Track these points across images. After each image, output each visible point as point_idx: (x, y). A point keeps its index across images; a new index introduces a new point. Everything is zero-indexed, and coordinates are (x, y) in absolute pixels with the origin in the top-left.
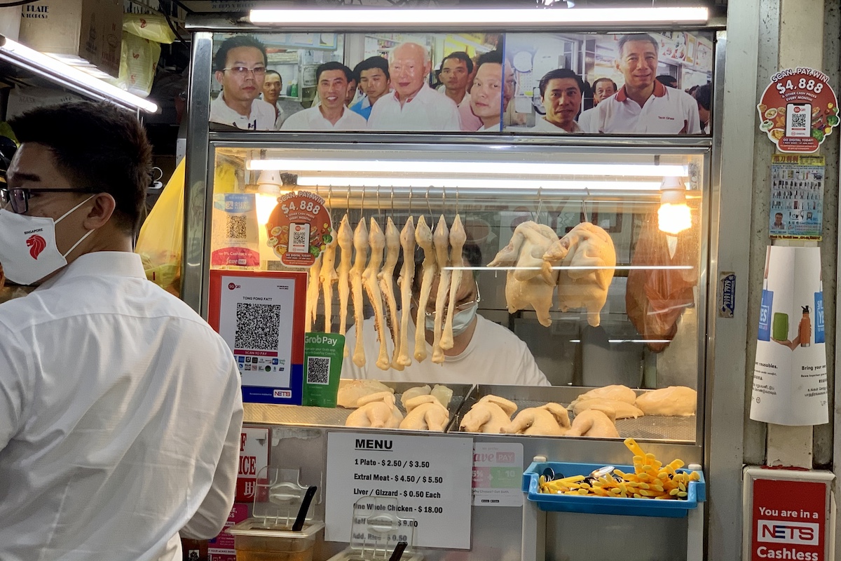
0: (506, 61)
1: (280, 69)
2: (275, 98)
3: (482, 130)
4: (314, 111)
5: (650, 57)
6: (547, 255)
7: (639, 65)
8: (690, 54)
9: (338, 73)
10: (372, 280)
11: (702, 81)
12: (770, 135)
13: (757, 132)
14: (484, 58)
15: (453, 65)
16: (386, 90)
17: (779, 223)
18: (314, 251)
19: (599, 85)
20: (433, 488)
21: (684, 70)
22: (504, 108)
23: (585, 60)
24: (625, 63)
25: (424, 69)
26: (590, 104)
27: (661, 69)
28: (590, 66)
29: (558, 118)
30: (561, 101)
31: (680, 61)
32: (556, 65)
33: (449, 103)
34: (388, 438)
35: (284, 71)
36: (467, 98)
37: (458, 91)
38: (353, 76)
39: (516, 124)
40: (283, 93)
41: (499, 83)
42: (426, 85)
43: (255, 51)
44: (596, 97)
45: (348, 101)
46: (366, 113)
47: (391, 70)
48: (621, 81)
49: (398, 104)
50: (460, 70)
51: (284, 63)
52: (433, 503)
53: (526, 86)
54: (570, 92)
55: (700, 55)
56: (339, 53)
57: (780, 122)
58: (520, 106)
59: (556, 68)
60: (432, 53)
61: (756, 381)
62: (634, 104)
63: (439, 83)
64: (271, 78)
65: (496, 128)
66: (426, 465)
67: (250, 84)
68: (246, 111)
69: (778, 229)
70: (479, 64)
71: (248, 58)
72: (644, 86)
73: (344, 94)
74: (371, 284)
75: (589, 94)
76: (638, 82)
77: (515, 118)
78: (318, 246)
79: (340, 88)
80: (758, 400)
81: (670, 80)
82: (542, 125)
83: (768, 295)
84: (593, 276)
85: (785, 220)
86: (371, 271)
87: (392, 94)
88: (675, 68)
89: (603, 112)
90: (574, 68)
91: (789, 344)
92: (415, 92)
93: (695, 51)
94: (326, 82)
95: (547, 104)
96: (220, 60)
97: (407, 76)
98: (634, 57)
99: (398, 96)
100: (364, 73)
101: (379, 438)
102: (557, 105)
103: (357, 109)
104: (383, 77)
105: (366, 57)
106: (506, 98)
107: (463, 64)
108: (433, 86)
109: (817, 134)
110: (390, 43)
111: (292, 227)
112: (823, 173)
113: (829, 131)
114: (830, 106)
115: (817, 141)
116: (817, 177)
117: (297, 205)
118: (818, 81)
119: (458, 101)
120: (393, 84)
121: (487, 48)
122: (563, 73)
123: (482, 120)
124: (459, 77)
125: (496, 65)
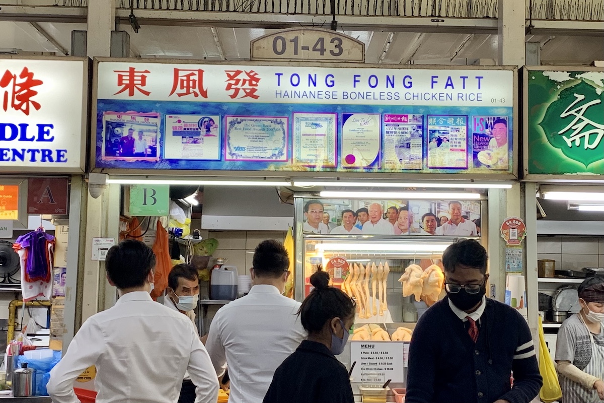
0: (410, 210)
1: (329, 212)
2: (327, 222)
3: (402, 234)
4: (342, 227)
5: (459, 209)
6: (422, 276)
7: (456, 212)
8: (473, 208)
9: (350, 213)
11: (477, 217)
12: (505, 239)
13: (501, 237)
14: (402, 209)
15: (391, 211)
16: (367, 220)
17: (509, 268)
18: (344, 277)
19: (442, 218)
20: (389, 361)
21: (471, 214)
22: (410, 226)
23: (437, 210)
24: (451, 211)
25: (381, 212)
26: (439, 225)
27: (463, 213)
28: (439, 212)
29: (428, 230)
30: (429, 224)
31: (469, 210)
32: (428, 212)
33: (391, 224)
34: (373, 344)
35: (330, 213)
36: (397, 222)
37: (393, 221)
38: (356, 215)
39: (414, 232)
40: (330, 221)
41: (407, 217)
42: (382, 218)
43: (319, 205)
44: (441, 223)
45: (354, 224)
46: (361, 228)
47: (369, 213)
48: (449, 217)
49: (372, 225)
50: (394, 213)
51: (330, 210)
52: (390, 366)
53: (417, 219)
54: (432, 221)
55: (476, 209)
56: (350, 206)
57: (507, 234)
58: (415, 225)
59: (427, 212)
60: (384, 206)
62: (454, 225)
63: (387, 217)
64: (325, 215)
65: (407, 233)
66: (387, 353)
67: (318, 217)
68: (317, 227)
69: (509, 270)
70: (400, 211)
71: (317, 208)
72: (458, 219)
73: (352, 222)
75: (439, 220)
76: (455, 218)
77: (413, 230)
78: (345, 275)
79: (351, 219)
81: (466, 217)
82: (423, 232)
83: (509, 293)
84: (437, 284)
85: (511, 266)
87: (370, 221)
88: (467, 213)
89: (444, 228)
90: (433, 213)
92: (378, 221)
93: (474, 207)
94: (346, 217)
95: (424, 225)
96: (306, 209)
97: (375, 215)
98: (454, 209)
99: (372, 221)
100: (359, 214)
101: (370, 344)
102: (428, 225)
103: (357, 226)
104: (366, 215)
105: (360, 208)
106: (410, 223)
107: (395, 211)
108: (384, 218)
109: (520, 238)
110: (369, 203)
111: (335, 268)
112: (521, 251)
113: (523, 238)
114: (523, 229)
115: (519, 241)
116: (520, 252)
117: (337, 261)
118: (519, 221)
119: (393, 224)
120: (370, 217)
121: (403, 206)
122: (430, 214)
123: (402, 231)
124: (394, 215)
125: (406, 211)
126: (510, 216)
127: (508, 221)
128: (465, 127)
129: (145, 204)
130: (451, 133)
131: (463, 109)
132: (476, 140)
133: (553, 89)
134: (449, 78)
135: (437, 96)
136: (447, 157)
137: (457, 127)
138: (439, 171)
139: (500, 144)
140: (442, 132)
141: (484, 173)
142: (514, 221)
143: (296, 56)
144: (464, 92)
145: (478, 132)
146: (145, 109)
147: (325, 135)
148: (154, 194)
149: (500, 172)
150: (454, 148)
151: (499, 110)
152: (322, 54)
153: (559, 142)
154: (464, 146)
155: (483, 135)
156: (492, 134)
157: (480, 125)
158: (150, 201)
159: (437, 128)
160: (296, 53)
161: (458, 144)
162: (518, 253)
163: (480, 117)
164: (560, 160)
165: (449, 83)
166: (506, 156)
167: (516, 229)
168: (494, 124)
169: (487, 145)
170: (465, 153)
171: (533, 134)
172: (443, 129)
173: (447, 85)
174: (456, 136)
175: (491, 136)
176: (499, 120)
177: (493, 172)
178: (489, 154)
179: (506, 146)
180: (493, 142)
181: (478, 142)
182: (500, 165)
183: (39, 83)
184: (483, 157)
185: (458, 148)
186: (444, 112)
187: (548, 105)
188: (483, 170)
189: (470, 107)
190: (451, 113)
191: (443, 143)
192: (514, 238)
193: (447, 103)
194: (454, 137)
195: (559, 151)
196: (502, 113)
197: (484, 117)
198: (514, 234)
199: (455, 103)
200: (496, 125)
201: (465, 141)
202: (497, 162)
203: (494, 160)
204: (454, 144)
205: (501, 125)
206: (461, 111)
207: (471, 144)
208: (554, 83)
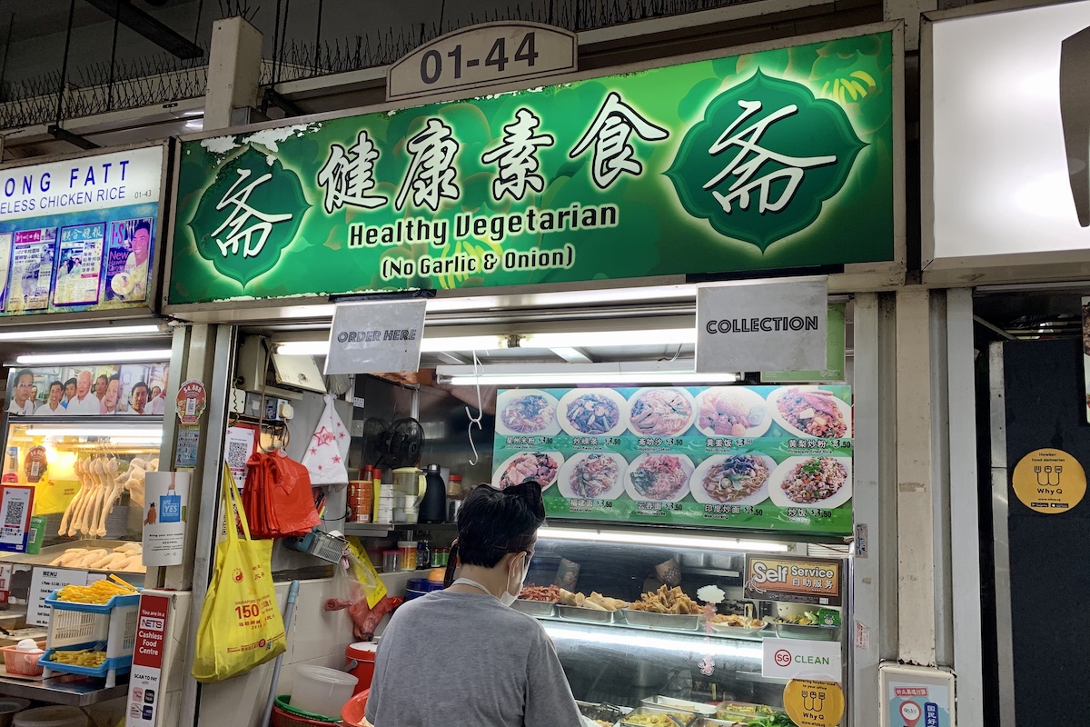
0: (121, 379)
2: (34, 399)
3: (107, 414)
4: (48, 405)
9: (59, 386)
12: (179, 414)
14: (114, 377)
15: (101, 381)
16: (75, 395)
17: (179, 460)
18: (40, 475)
19: (154, 390)
22: (117, 403)
23: (150, 377)
24: (165, 377)
25: (90, 383)
26: (150, 399)
29: (137, 407)
32: (139, 381)
33: (97, 400)
34: (56, 570)
36: (104, 398)
37: (101, 394)
38: (63, 388)
40: (37, 397)
41: (117, 390)
42: (90, 392)
43: (28, 376)
44: (152, 396)
45: (60, 400)
46: (66, 406)
47: (78, 385)
48: (162, 387)
49: (78, 401)
50: (103, 383)
54: (143, 394)
57: (183, 408)
63: (95, 391)
64: (34, 389)
65: (113, 413)
67: (26, 393)
68: (23, 406)
69: (179, 463)
70: (111, 380)
71: (26, 380)
73: (59, 398)
75: (150, 392)
78: (41, 472)
79: (58, 394)
82: (131, 411)
87: (76, 397)
89: (155, 403)
90: (146, 381)
92: (84, 396)
94: (53, 391)
95: (133, 401)
96: (17, 382)
97: (83, 387)
99: (78, 398)
100: (68, 386)
101: (53, 571)
102: (137, 400)
103: (63, 404)
104: (74, 389)
105: (69, 378)
106: (119, 397)
107: (104, 381)
108: (92, 392)
109: (197, 413)
112: (198, 433)
115: (196, 417)
116: (196, 436)
118: (199, 386)
119: (100, 399)
121: (114, 373)
122: (141, 384)
123: (109, 409)
125: (116, 381)
128: (102, 240)
130: (85, 251)
131: (102, 213)
132: (112, 259)
133: (210, 166)
134: (91, 169)
135: (75, 199)
136: (76, 287)
137: (93, 241)
138: (66, 309)
139: (139, 262)
140: (74, 250)
141: (116, 307)
142: (194, 387)
144: (105, 187)
145: (117, 245)
149: (135, 305)
150: (86, 273)
151: (143, 208)
154: (97, 270)
155: (122, 250)
156: (131, 247)
157: (119, 234)
159: (70, 245)
161: (90, 267)
162: (193, 437)
163: (120, 222)
164: (211, 278)
165: (90, 177)
166: (144, 280)
167: (195, 399)
168: (136, 229)
169: (124, 265)
170: (97, 279)
171: (181, 241)
172: (77, 245)
173: (88, 179)
174: (90, 254)
175: (130, 250)
177: (126, 306)
178: (125, 278)
179: (146, 263)
180: (131, 259)
181: (115, 259)
182: (137, 295)
184: (116, 283)
185: (90, 272)
186: (82, 220)
187: (203, 191)
188: (116, 304)
189: (109, 209)
190: (88, 220)
191: (75, 266)
192: (190, 413)
193: (86, 207)
194: (88, 257)
195: (210, 264)
196: (145, 214)
197: (124, 222)
198: (191, 407)
199: (96, 205)
200: (138, 231)
201: (100, 261)
202: (133, 289)
203: (130, 287)
204: (86, 267)
205: (143, 231)
206: (100, 216)
207: (106, 264)
208: (215, 155)
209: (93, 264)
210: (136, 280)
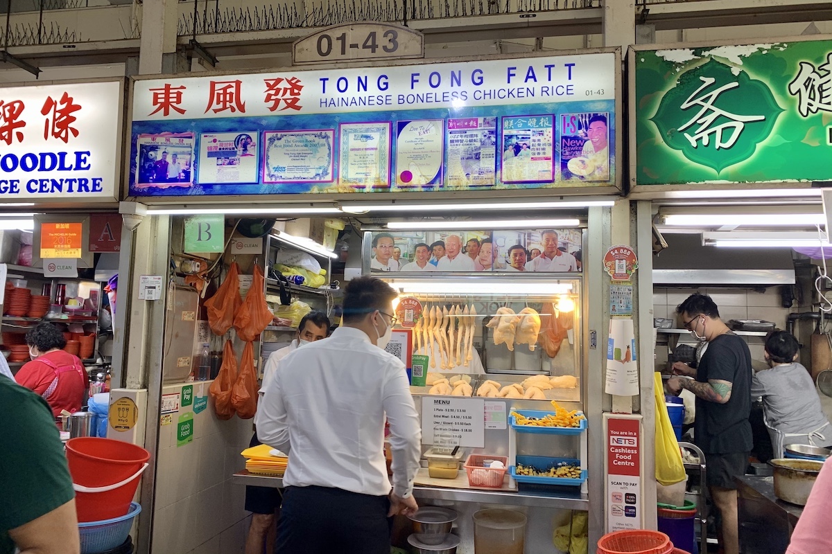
0: (494, 242)
1: (400, 246)
2: (398, 258)
3: (484, 270)
4: (414, 263)
5: (554, 240)
6: (512, 321)
7: (550, 243)
8: (572, 238)
9: (424, 248)
10: (437, 331)
11: (577, 249)
12: (609, 273)
13: (603, 271)
14: (484, 241)
15: (472, 244)
16: (444, 255)
17: (614, 310)
18: (415, 321)
19: (533, 251)
20: (468, 421)
21: (569, 245)
22: (493, 261)
23: (527, 241)
24: (544, 242)
25: (459, 246)
26: (529, 259)
27: (559, 245)
28: (529, 244)
29: (516, 265)
30: (517, 258)
31: (567, 241)
32: (515, 243)
33: (470, 259)
34: (448, 399)
35: (401, 247)
36: (478, 257)
37: (473, 255)
38: (430, 249)
39: (498, 268)
40: (401, 256)
41: (491, 251)
42: (460, 252)
43: (389, 239)
44: (532, 256)
45: (428, 259)
46: (436, 264)
47: (446, 246)
48: (542, 250)
49: (449, 260)
50: (475, 246)
51: (401, 244)
52: (468, 427)
53: (503, 252)
54: (521, 255)
55: (576, 239)
56: (424, 239)
57: (612, 267)
58: (500, 260)
59: (515, 244)
60: (463, 239)
61: (607, 376)
62: (548, 259)
63: (466, 251)
64: (396, 250)
65: (490, 270)
66: (464, 411)
67: (387, 253)
68: (386, 263)
69: (614, 312)
70: (482, 243)
71: (386, 242)
72: (552, 252)
73: (427, 257)
74: (437, 333)
75: (529, 254)
76: (550, 250)
77: (498, 265)
78: (417, 319)
79: (425, 254)
80: (609, 385)
81: (563, 249)
82: (510, 268)
83: (612, 341)
84: (531, 330)
85: (616, 308)
86: (437, 327)
87: (446, 256)
88: (565, 244)
89: (535, 262)
90: (522, 244)
91: (622, 361)
92: (456, 255)
93: (574, 237)
94: (419, 252)
95: (511, 260)
96: (375, 242)
97: (452, 249)
98: (548, 240)
99: (449, 257)
100: (435, 248)
101: (444, 399)
102: (516, 260)
103: (432, 262)
104: (443, 249)
105: (436, 241)
106: (494, 257)
107: (476, 244)
108: (463, 253)
109: (629, 272)
110: (445, 236)
111: (406, 311)
112: (631, 288)
113: (634, 271)
114: (634, 260)
115: (628, 275)
116: (630, 290)
117: (408, 302)
118: (628, 250)
119: (474, 258)
120: (447, 252)
121: (486, 237)
122: (518, 247)
123: (484, 267)
124: (474, 249)
125: (489, 244)
126: (616, 244)
127: (614, 250)
128: (551, 129)
129: (200, 239)
130: (532, 138)
131: (549, 107)
132: (566, 145)
133: (669, 72)
134: (531, 69)
135: (515, 93)
136: (527, 168)
137: (540, 129)
138: (517, 186)
139: (597, 149)
140: (520, 137)
141: (576, 186)
142: (622, 250)
143: (343, 57)
144: (549, 84)
145: (568, 134)
146: (179, 129)
147: (376, 149)
148: (209, 228)
149: (597, 185)
150: (536, 156)
151: (596, 105)
152: (373, 51)
153: (681, 143)
154: (549, 153)
155: (576, 138)
156: (587, 136)
157: (571, 124)
158: (205, 236)
159: (514, 132)
160: (343, 52)
161: (541, 151)
162: (627, 291)
163: (571, 115)
164: (681, 165)
165: (531, 74)
166: (606, 163)
167: (624, 261)
168: (590, 122)
169: (581, 151)
170: (550, 162)
171: (643, 133)
172: (523, 133)
173: (528, 77)
174: (539, 140)
175: (586, 138)
176: (596, 118)
177: (588, 185)
178: (583, 162)
179: (606, 150)
180: (588, 146)
181: (568, 147)
182: (598, 175)
183: (78, 108)
184: (574, 166)
185: (541, 156)
186: (524, 111)
187: (663, 93)
188: (574, 183)
189: (557, 103)
190: (533, 112)
191: (522, 151)
192: (621, 272)
193: (529, 100)
194: (537, 143)
195: (679, 154)
196: (600, 109)
197: (575, 115)
198: (621, 267)
199: (539, 99)
200: (592, 124)
201: (551, 147)
202: (594, 171)
203: (590, 169)
204: (536, 152)
205: (600, 123)
206: (546, 108)
207: (559, 149)
208: (672, 65)
209: (544, 149)
210: (597, 164)
